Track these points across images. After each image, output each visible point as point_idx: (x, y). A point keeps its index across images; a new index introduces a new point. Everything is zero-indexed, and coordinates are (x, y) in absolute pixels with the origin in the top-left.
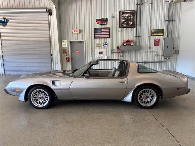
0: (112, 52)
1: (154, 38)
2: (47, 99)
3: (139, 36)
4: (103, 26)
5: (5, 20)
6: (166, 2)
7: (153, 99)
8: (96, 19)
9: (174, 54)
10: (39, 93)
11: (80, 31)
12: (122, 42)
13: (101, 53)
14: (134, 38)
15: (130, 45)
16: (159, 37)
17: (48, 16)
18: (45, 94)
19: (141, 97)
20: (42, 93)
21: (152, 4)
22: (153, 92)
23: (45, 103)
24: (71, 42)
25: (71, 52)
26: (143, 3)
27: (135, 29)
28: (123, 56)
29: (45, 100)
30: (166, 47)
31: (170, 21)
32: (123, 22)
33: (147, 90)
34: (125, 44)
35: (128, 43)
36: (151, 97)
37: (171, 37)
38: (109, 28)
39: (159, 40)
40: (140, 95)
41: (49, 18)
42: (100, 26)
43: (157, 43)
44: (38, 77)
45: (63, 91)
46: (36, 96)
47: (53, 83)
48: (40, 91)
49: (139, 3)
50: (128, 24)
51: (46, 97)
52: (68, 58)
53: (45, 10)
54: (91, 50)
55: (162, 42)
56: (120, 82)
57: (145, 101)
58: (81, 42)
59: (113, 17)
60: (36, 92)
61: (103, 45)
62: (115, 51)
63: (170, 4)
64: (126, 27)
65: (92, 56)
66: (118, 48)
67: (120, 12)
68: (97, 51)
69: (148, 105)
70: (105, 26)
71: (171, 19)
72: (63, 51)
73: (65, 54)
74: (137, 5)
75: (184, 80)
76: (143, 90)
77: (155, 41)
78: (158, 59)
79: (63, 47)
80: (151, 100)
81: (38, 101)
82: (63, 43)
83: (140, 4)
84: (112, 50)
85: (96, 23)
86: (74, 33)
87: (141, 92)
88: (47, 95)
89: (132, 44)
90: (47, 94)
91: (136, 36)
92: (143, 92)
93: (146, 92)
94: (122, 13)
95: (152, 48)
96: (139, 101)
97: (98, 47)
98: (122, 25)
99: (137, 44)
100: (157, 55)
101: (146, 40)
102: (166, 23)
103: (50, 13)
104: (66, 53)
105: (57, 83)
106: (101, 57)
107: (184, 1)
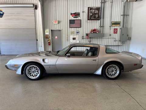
0: (83, 38)
1: (114, 28)
2: (38, 73)
3: (102, 26)
4: (76, 19)
5: (2, 13)
6: (123, 1)
7: (116, 72)
8: (71, 13)
9: (128, 40)
10: (32, 68)
11: (59, 22)
12: (90, 30)
13: (74, 39)
14: (99, 28)
15: (96, 33)
16: (117, 27)
17: (35, 10)
18: (37, 69)
19: (108, 71)
20: (34, 68)
21: (112, 2)
22: (117, 67)
23: (37, 75)
24: (52, 30)
25: (52, 38)
26: (105, 2)
27: (100, 21)
28: (90, 41)
29: (37, 74)
30: (122, 35)
31: (125, 15)
32: (91, 16)
33: (112, 66)
34: (92, 32)
35: (95, 32)
36: (116, 71)
37: (126, 27)
38: (80, 20)
39: (117, 29)
40: (107, 69)
41: (35, 11)
42: (74, 18)
43: (115, 31)
44: (31, 56)
45: (51, 66)
46: (30, 70)
47: (43, 60)
48: (33, 67)
49: (102, 2)
50: (95, 17)
51: (37, 71)
52: (49, 42)
53: (32, 5)
54: (67, 36)
55: (119, 31)
56: (93, 60)
57: (111, 74)
58: (60, 30)
59: (83, 12)
60: (30, 68)
61: (76, 33)
62: (84, 37)
63: (125, 3)
64: (93, 20)
65: (68, 41)
66: (87, 35)
67: (88, 8)
68: (72, 37)
69: (113, 77)
70: (78, 19)
71: (126, 14)
72: (46, 37)
73: (47, 40)
74: (101, 3)
75: (139, 58)
76: (110, 66)
77: (114, 30)
78: (116, 43)
79: (46, 34)
80: (115, 73)
81: (32, 74)
82: (46, 31)
83: (104, 2)
84: (83, 37)
85: (71, 16)
86: (54, 23)
87: (108, 67)
88: (38, 70)
89: (97, 32)
90: (38, 68)
91: (100, 27)
92: (109, 67)
93: (112, 67)
94: (90, 9)
95: (112, 35)
96: (107, 74)
97: (72, 34)
98: (90, 18)
99: (101, 32)
100: (115, 41)
101: (108, 29)
102: (122, 17)
103: (36, 8)
104: (48, 38)
105: (46, 61)
106: (74, 41)
107: (136, 1)
